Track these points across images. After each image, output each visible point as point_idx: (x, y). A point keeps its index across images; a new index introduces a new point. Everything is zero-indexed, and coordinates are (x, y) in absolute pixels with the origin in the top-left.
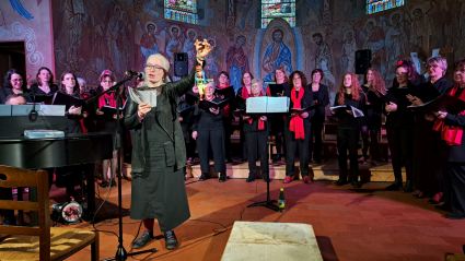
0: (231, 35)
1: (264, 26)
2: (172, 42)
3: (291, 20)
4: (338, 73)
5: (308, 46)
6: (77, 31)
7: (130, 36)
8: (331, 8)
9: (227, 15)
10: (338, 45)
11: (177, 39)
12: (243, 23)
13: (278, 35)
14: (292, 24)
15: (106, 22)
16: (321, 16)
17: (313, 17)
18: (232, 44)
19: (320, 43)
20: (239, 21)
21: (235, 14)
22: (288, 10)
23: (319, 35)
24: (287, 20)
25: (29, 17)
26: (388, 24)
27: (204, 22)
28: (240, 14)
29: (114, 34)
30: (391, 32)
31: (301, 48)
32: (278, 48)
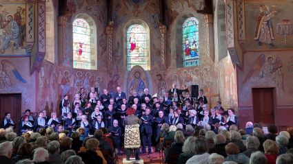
1: (130, 69)
3: (144, 67)
5: (154, 81)
7: (57, 80)
9: (107, 63)
10: (170, 81)
11: (80, 78)
12: (117, 67)
16: (160, 66)
19: (161, 79)
20: (115, 67)
21: (113, 62)
22: (143, 60)
23: (160, 75)
24: (142, 66)
25: (25, 82)
26: (193, 74)
28: (116, 62)
30: (195, 78)
31: (150, 82)
32: (138, 82)
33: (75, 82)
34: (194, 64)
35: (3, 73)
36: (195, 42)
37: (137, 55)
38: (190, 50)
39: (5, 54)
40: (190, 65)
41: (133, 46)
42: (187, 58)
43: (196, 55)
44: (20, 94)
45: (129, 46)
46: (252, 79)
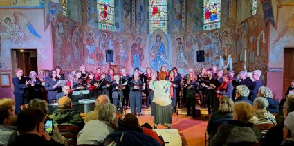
0: (134, 37)
1: (151, 32)
2: (102, 42)
3: (165, 30)
4: (189, 59)
5: (174, 44)
6: (61, 42)
7: (81, 40)
8: (185, 26)
9: (131, 26)
10: (189, 44)
11: (105, 40)
12: (140, 31)
13: (159, 38)
14: (166, 33)
15: (72, 35)
16: (180, 29)
17: (177, 29)
18: (134, 42)
19: (180, 43)
20: (138, 30)
21: (136, 26)
22: (164, 24)
23: (180, 39)
24: (163, 30)
25: (39, 37)
26: (212, 37)
27: (119, 30)
28: (138, 26)
29: (75, 40)
30: (214, 41)
31: (171, 45)
32: (159, 45)
33: (100, 42)
34: (214, 28)
35: (17, 26)
36: (215, 5)
37: (159, 19)
38: (210, 13)
39: (17, 6)
40: (209, 29)
41: (155, 10)
42: (206, 22)
43: (216, 18)
44: (36, 50)
45: (151, 10)
46: (285, 38)
